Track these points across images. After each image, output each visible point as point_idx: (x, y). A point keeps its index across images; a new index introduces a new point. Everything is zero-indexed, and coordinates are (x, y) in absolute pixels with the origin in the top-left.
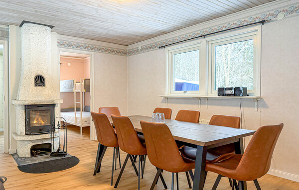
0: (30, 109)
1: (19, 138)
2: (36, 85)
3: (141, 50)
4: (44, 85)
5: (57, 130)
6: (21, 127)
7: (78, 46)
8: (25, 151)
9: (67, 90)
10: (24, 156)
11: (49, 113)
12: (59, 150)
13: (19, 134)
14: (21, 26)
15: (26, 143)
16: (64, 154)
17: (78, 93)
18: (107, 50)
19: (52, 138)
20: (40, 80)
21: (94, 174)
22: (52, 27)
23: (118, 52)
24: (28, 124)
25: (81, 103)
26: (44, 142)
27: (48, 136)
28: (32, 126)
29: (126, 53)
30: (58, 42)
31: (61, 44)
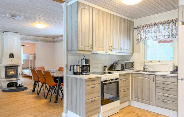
0: (7, 68)
1: (2, 80)
2: (10, 58)
3: (60, 41)
4: (13, 58)
5: (19, 76)
6: (3, 75)
7: (30, 40)
8: (5, 85)
9: (26, 59)
10: (4, 87)
11: (16, 69)
12: (20, 85)
13: (2, 78)
14: (3, 32)
15: (5, 82)
16: (22, 86)
17: (31, 60)
18: (44, 41)
19: (17, 80)
20: (12, 56)
21: (32, 92)
22: (17, 33)
23: (50, 41)
24: (6, 74)
25: (32, 65)
26: (14, 82)
27: (15, 79)
28: (8, 75)
29: (54, 42)
30: (20, 38)
31: (22, 39)
